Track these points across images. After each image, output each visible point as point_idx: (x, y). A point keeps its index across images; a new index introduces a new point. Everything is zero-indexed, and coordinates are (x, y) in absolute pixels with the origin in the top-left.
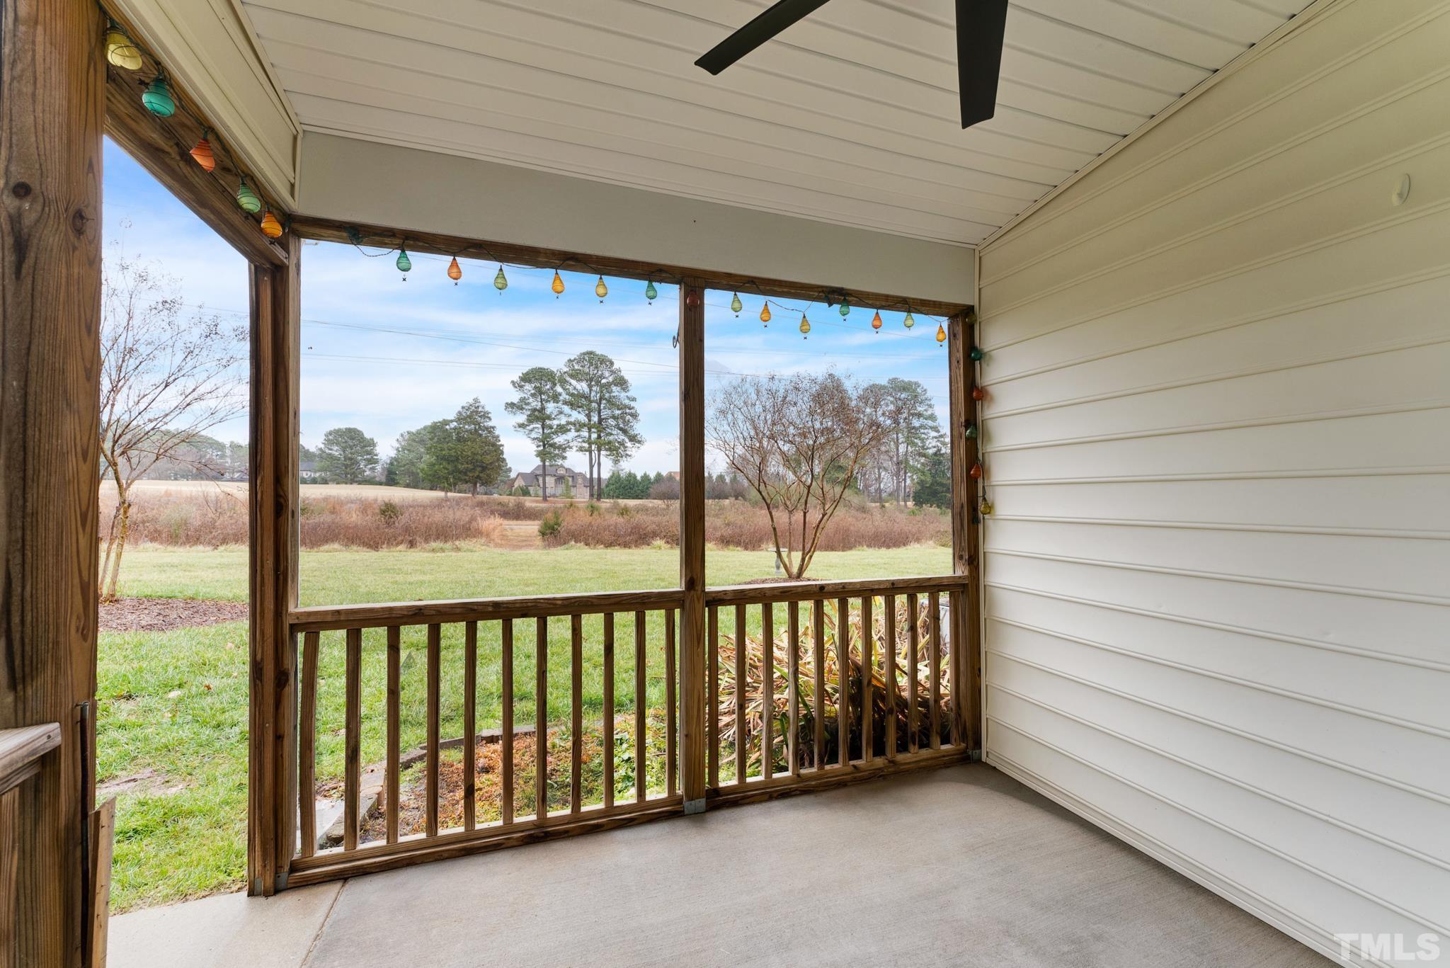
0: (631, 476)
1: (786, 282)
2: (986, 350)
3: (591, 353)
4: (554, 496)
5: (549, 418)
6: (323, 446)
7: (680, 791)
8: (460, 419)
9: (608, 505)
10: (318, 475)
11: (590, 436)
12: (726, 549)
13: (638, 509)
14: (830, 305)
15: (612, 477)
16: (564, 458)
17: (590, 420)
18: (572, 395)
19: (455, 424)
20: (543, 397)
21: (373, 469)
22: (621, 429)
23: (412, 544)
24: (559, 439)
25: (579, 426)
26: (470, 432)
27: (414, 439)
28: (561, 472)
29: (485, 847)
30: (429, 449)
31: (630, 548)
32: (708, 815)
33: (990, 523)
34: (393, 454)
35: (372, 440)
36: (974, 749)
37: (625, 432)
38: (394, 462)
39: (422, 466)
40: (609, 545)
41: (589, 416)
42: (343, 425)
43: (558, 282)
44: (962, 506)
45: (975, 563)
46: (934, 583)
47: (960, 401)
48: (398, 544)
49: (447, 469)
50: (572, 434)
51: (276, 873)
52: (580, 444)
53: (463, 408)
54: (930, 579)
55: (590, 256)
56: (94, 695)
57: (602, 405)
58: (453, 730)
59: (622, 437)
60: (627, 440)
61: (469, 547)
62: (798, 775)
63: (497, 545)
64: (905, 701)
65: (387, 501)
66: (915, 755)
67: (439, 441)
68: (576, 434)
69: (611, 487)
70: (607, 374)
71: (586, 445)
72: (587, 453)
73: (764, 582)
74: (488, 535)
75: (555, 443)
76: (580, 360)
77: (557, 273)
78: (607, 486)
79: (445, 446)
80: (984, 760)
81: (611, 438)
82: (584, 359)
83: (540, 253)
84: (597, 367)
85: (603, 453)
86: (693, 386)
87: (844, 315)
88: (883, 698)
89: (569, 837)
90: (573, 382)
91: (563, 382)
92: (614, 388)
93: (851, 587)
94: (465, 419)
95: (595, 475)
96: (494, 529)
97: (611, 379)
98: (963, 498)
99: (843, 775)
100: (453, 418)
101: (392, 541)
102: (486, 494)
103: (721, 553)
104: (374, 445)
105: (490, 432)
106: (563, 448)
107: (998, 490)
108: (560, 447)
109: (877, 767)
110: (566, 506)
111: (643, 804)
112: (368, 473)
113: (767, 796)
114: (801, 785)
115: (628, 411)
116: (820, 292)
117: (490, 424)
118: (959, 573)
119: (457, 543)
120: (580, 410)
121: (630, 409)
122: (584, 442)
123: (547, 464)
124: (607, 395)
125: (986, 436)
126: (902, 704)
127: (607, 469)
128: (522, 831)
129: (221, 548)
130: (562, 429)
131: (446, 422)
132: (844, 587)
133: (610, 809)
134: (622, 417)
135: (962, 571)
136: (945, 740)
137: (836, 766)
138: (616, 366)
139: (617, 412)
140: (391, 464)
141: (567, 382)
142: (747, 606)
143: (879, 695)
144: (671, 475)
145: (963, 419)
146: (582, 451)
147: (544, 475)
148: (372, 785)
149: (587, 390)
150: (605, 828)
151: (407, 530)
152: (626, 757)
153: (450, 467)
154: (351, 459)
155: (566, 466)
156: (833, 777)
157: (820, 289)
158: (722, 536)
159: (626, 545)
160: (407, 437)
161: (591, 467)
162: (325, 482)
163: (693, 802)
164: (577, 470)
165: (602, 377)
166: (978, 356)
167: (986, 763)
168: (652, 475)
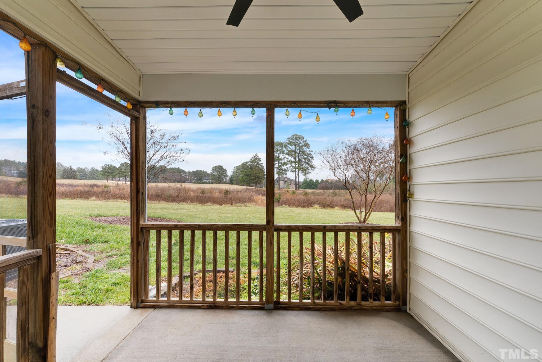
0: (311, 180)
1: (309, 101)
2: (411, 121)
3: (295, 135)
4: (283, 188)
5: (281, 159)
6: (212, 172)
7: (264, 299)
8: (252, 161)
9: (301, 191)
10: (210, 181)
11: (295, 166)
12: (344, 210)
13: (312, 193)
14: (330, 108)
15: (304, 181)
16: (286, 174)
17: (295, 160)
18: (289, 151)
19: (250, 163)
20: (279, 152)
21: (226, 179)
22: (307, 163)
23: (232, 204)
24: (284, 167)
25: (291, 162)
26: (254, 165)
27: (238, 168)
28: (286, 179)
29: (196, 307)
30: (242, 172)
31: (305, 208)
32: (274, 311)
33: (412, 202)
34: (232, 174)
35: (226, 169)
36: (403, 305)
37: (308, 164)
38: (232, 177)
39: (240, 178)
40: (297, 206)
41: (295, 159)
42: (217, 165)
43: (220, 112)
44: (399, 193)
45: (405, 220)
46: (381, 228)
47: (398, 145)
48: (228, 204)
49: (247, 179)
50: (288, 166)
51: (137, 302)
52: (291, 169)
53: (252, 157)
54: (379, 226)
55: (231, 101)
56: (55, 242)
57: (300, 154)
58: (210, 267)
59: (307, 166)
60: (309, 167)
61: (249, 206)
62: (314, 302)
63: (259, 205)
64: (367, 279)
65: (226, 189)
66: (370, 303)
67: (245, 169)
68: (291, 165)
69: (304, 185)
70: (302, 142)
71: (294, 169)
72: (294, 172)
73: (348, 223)
74: (256, 202)
75: (283, 169)
76: (292, 138)
77: (219, 109)
78: (302, 184)
79: (247, 171)
80: (408, 311)
81: (303, 166)
82: (293, 137)
83: (213, 103)
84: (298, 140)
85: (300, 172)
86: (270, 146)
87: (336, 112)
88: (356, 276)
89: (223, 309)
90: (289, 146)
91: (286, 146)
92: (304, 147)
93: (338, 227)
94: (253, 161)
95: (297, 181)
96: (259, 200)
97: (303, 144)
98: (399, 190)
99: (335, 306)
100: (249, 161)
101: (226, 203)
102: (260, 187)
103: (342, 211)
104: (226, 171)
105: (261, 165)
106: (286, 171)
107: (416, 186)
108: (284, 170)
109: (352, 305)
110: (285, 192)
111: (250, 302)
112: (225, 180)
113: (299, 308)
114: (314, 306)
115: (309, 156)
116: (325, 104)
117: (261, 163)
118: (397, 225)
119: (246, 204)
120: (292, 156)
121: (310, 155)
122: (293, 168)
123: (280, 176)
124: (302, 150)
125: (411, 161)
126: (366, 280)
127: (302, 178)
128: (208, 304)
129: (180, 203)
130: (285, 164)
131: (247, 162)
132: (335, 228)
133: (238, 302)
134: (307, 158)
135: (399, 224)
136: (388, 299)
137: (332, 302)
138: (305, 139)
139: (305, 156)
140: (231, 177)
141: (287, 146)
142: (292, 232)
143: (353, 275)
144: (327, 180)
145: (399, 154)
146: (292, 171)
147: (279, 180)
148: (175, 280)
149: (294, 149)
150: (235, 308)
151: (231, 199)
152: (255, 284)
153: (248, 178)
154: (220, 176)
155: (288, 177)
156: (329, 306)
157: (325, 103)
158: (342, 204)
159: (304, 207)
160: (236, 168)
161: (296, 177)
162: (212, 183)
163: (269, 305)
164: (291, 179)
165: (300, 143)
166: (407, 124)
167: (409, 313)
168: (320, 180)
